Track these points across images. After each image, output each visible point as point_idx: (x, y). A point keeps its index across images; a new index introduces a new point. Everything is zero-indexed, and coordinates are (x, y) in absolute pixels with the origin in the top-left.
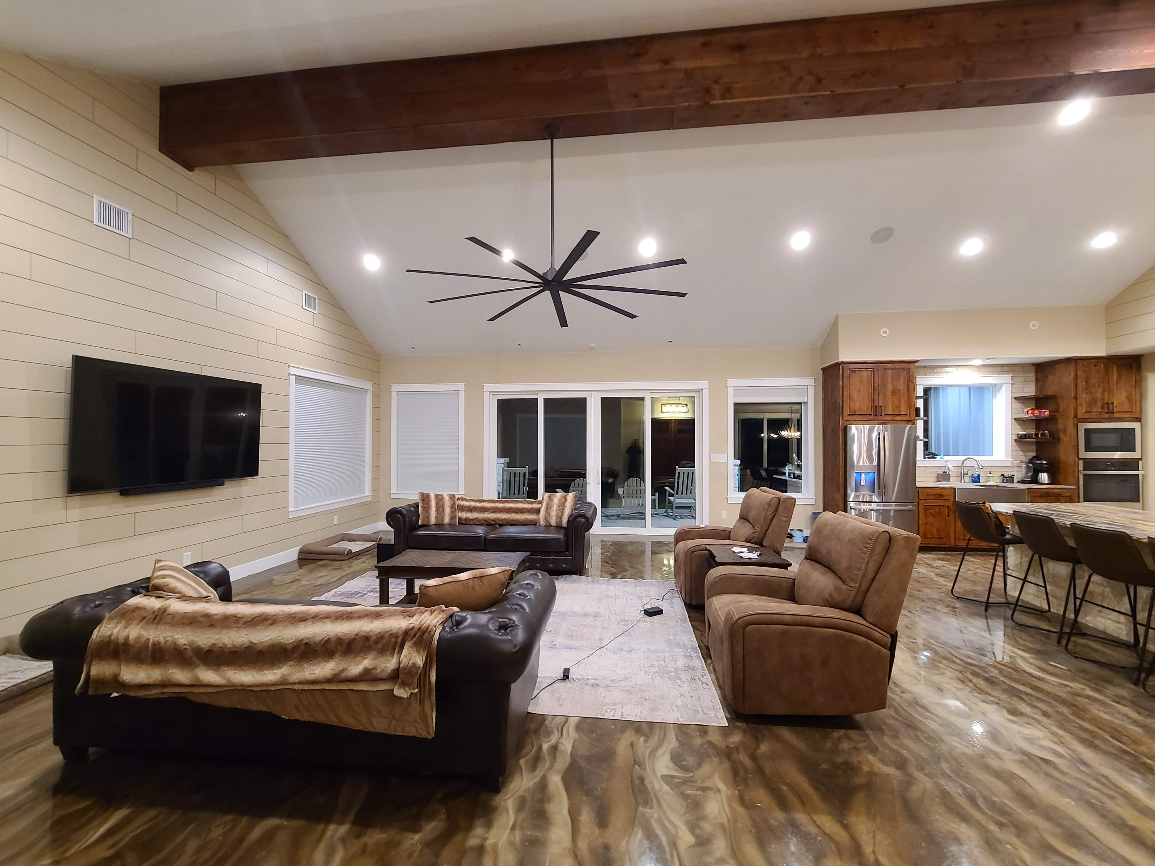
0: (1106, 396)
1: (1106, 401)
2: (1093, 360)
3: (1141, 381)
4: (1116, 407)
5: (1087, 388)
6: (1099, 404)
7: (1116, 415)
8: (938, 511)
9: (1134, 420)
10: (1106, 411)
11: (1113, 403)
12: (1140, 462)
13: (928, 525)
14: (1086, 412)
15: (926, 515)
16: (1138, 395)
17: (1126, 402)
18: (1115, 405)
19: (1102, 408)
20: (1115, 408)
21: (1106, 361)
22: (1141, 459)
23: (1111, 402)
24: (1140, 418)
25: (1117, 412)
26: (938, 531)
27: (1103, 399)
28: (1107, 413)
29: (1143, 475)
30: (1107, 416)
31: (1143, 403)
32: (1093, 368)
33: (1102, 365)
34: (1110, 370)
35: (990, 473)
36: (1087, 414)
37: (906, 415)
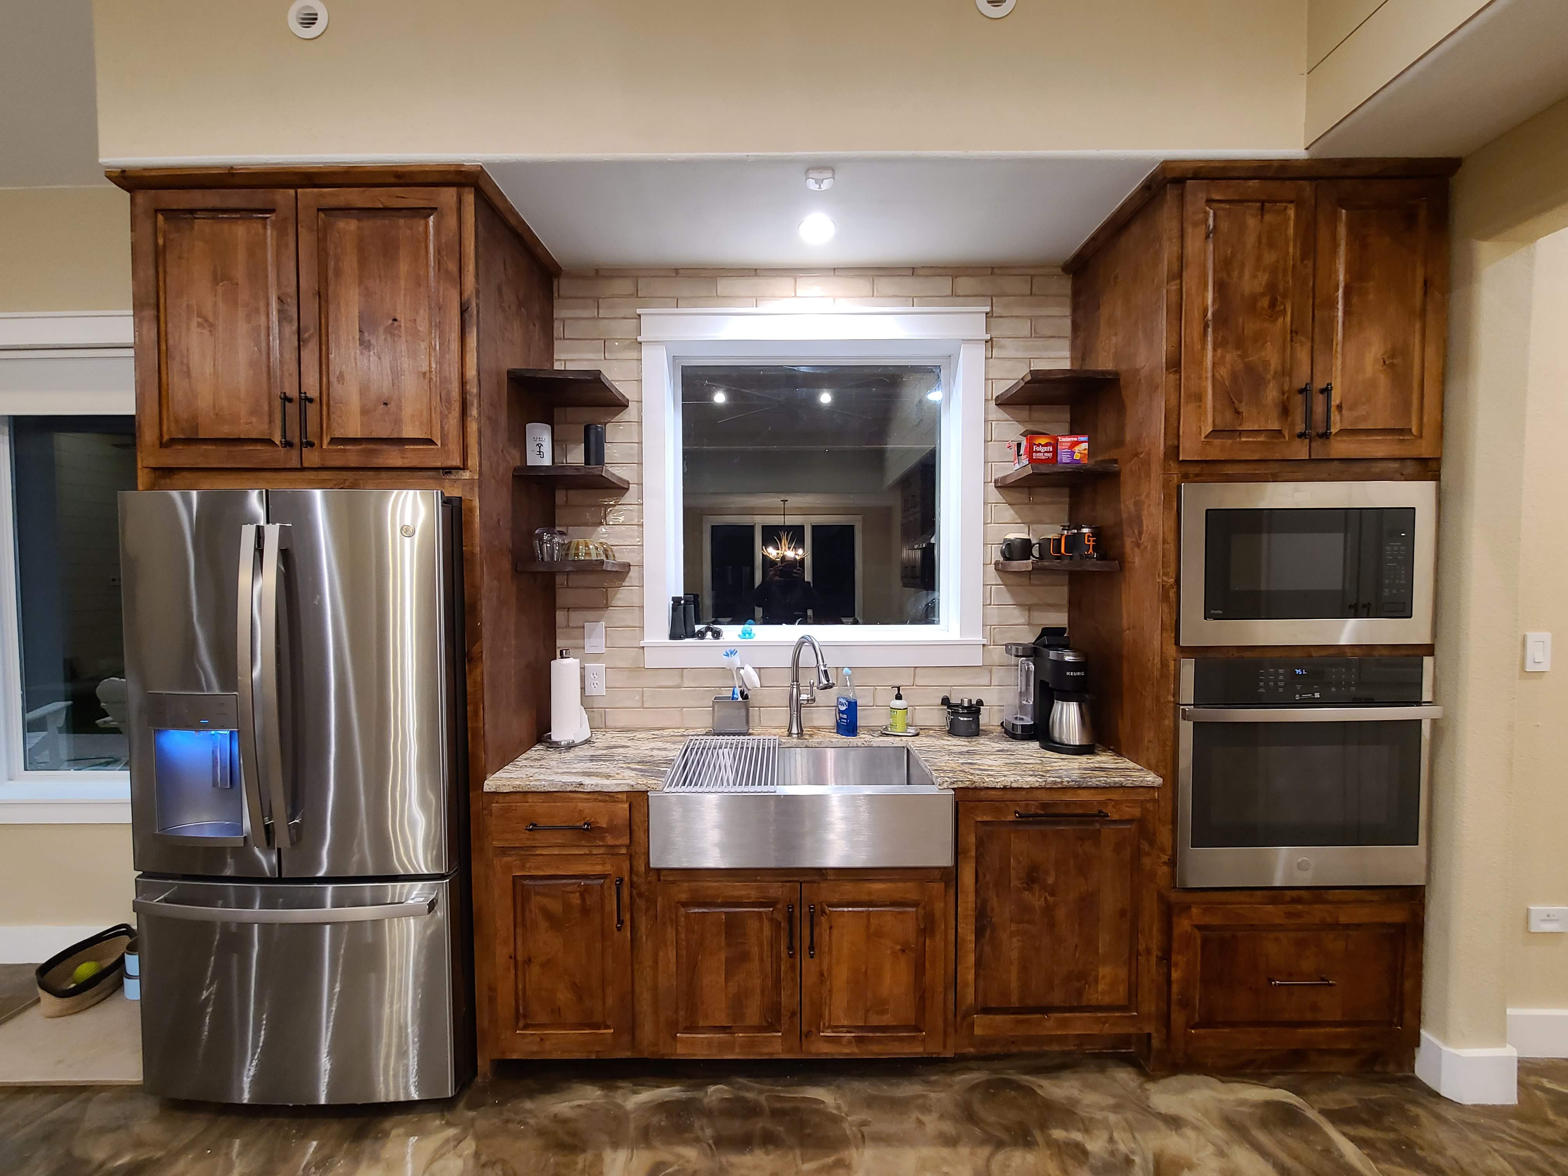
0: (1303, 355)
1: (1301, 378)
2: (1251, 183)
3: (1446, 289)
4: (1339, 407)
5: (1222, 319)
6: (1271, 394)
7: (1341, 448)
8: (576, 900)
9: (1410, 468)
10: (1300, 428)
11: (1327, 391)
12: (1428, 661)
13: (535, 969)
14: (1216, 432)
15: (520, 921)
16: (1431, 352)
17: (1383, 382)
18: (1336, 400)
19: (1285, 411)
20: (1335, 416)
21: (1307, 189)
22: (1429, 650)
23: (1319, 384)
24: (1438, 460)
25: (1342, 432)
26: (579, 991)
27: (1286, 372)
28: (1301, 436)
29: (1434, 722)
30: (1301, 450)
31: (1454, 388)
32: (1252, 222)
33: (1291, 213)
34: (1323, 234)
35: (899, 697)
36: (1217, 442)
37: (430, 442)
